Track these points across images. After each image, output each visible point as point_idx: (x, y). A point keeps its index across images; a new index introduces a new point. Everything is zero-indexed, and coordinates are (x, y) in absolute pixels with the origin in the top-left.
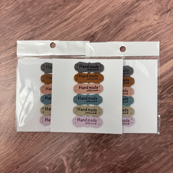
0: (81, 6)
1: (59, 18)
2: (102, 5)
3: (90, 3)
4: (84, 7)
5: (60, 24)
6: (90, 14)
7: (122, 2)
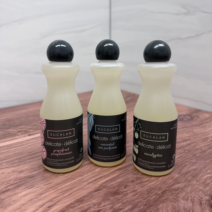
0: (100, 183)
1: (129, 171)
2: (67, 184)
3: (85, 186)
4: (96, 182)
5: (126, 166)
6: (85, 176)
7: (34, 189)
